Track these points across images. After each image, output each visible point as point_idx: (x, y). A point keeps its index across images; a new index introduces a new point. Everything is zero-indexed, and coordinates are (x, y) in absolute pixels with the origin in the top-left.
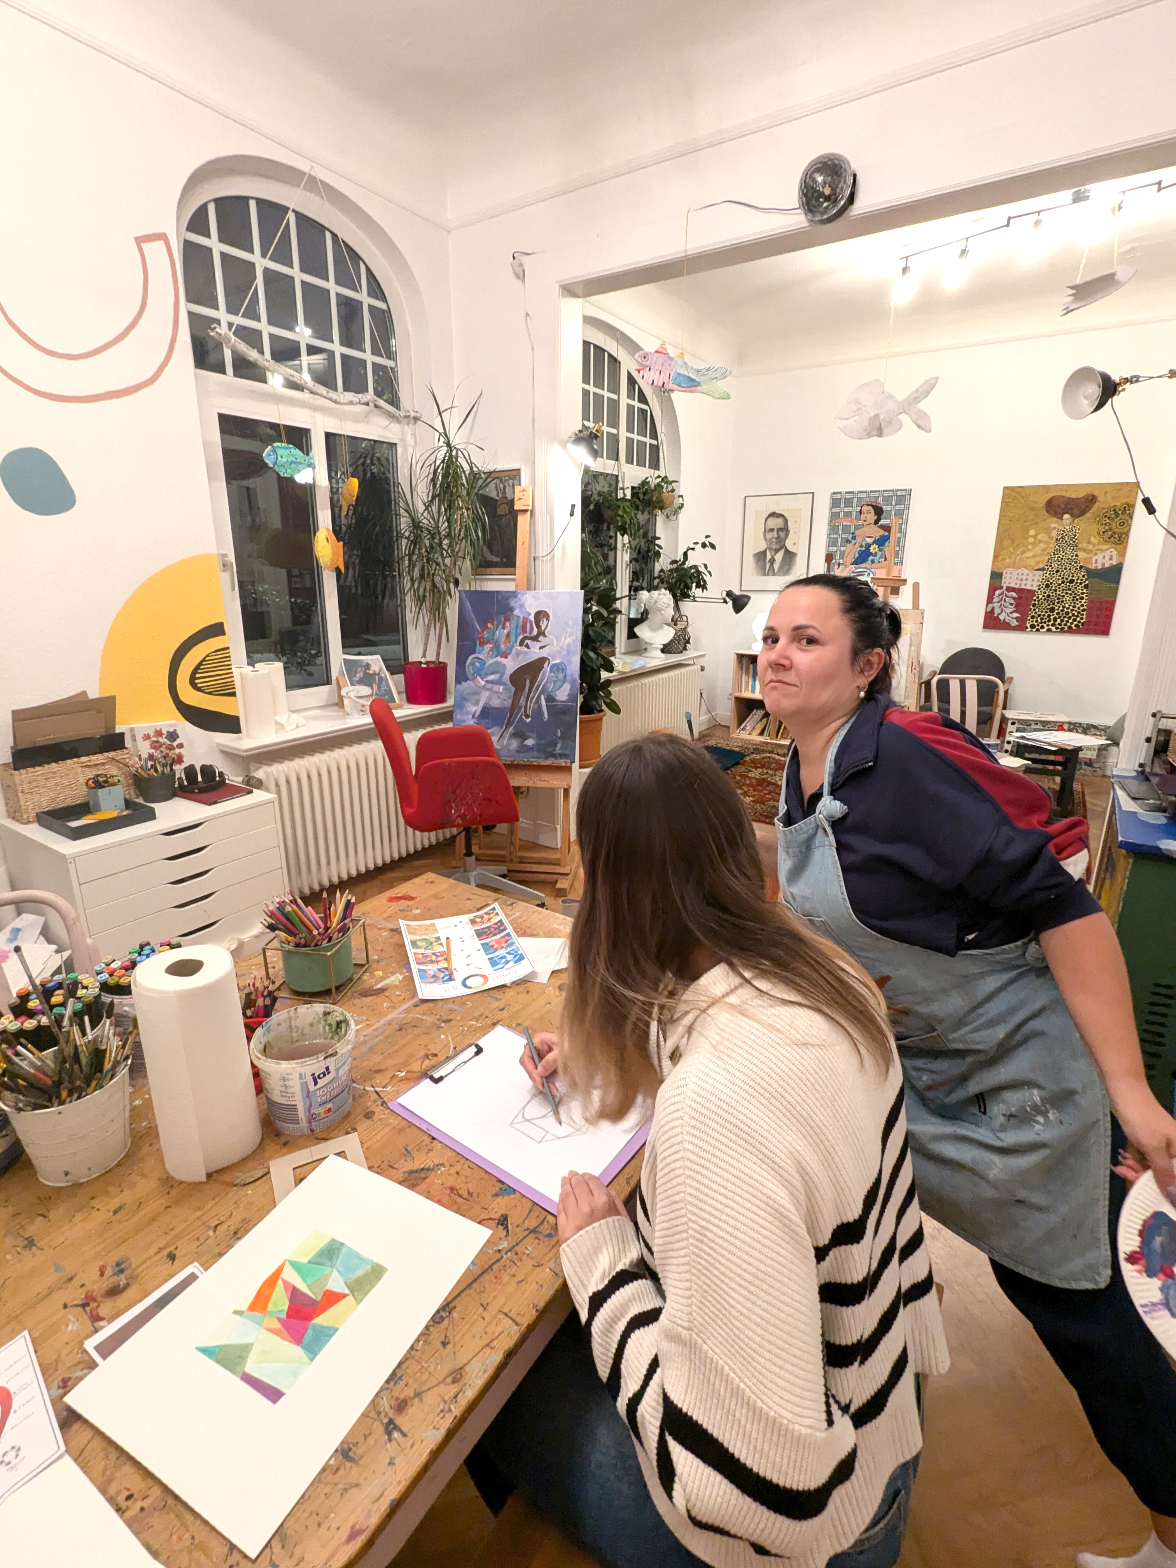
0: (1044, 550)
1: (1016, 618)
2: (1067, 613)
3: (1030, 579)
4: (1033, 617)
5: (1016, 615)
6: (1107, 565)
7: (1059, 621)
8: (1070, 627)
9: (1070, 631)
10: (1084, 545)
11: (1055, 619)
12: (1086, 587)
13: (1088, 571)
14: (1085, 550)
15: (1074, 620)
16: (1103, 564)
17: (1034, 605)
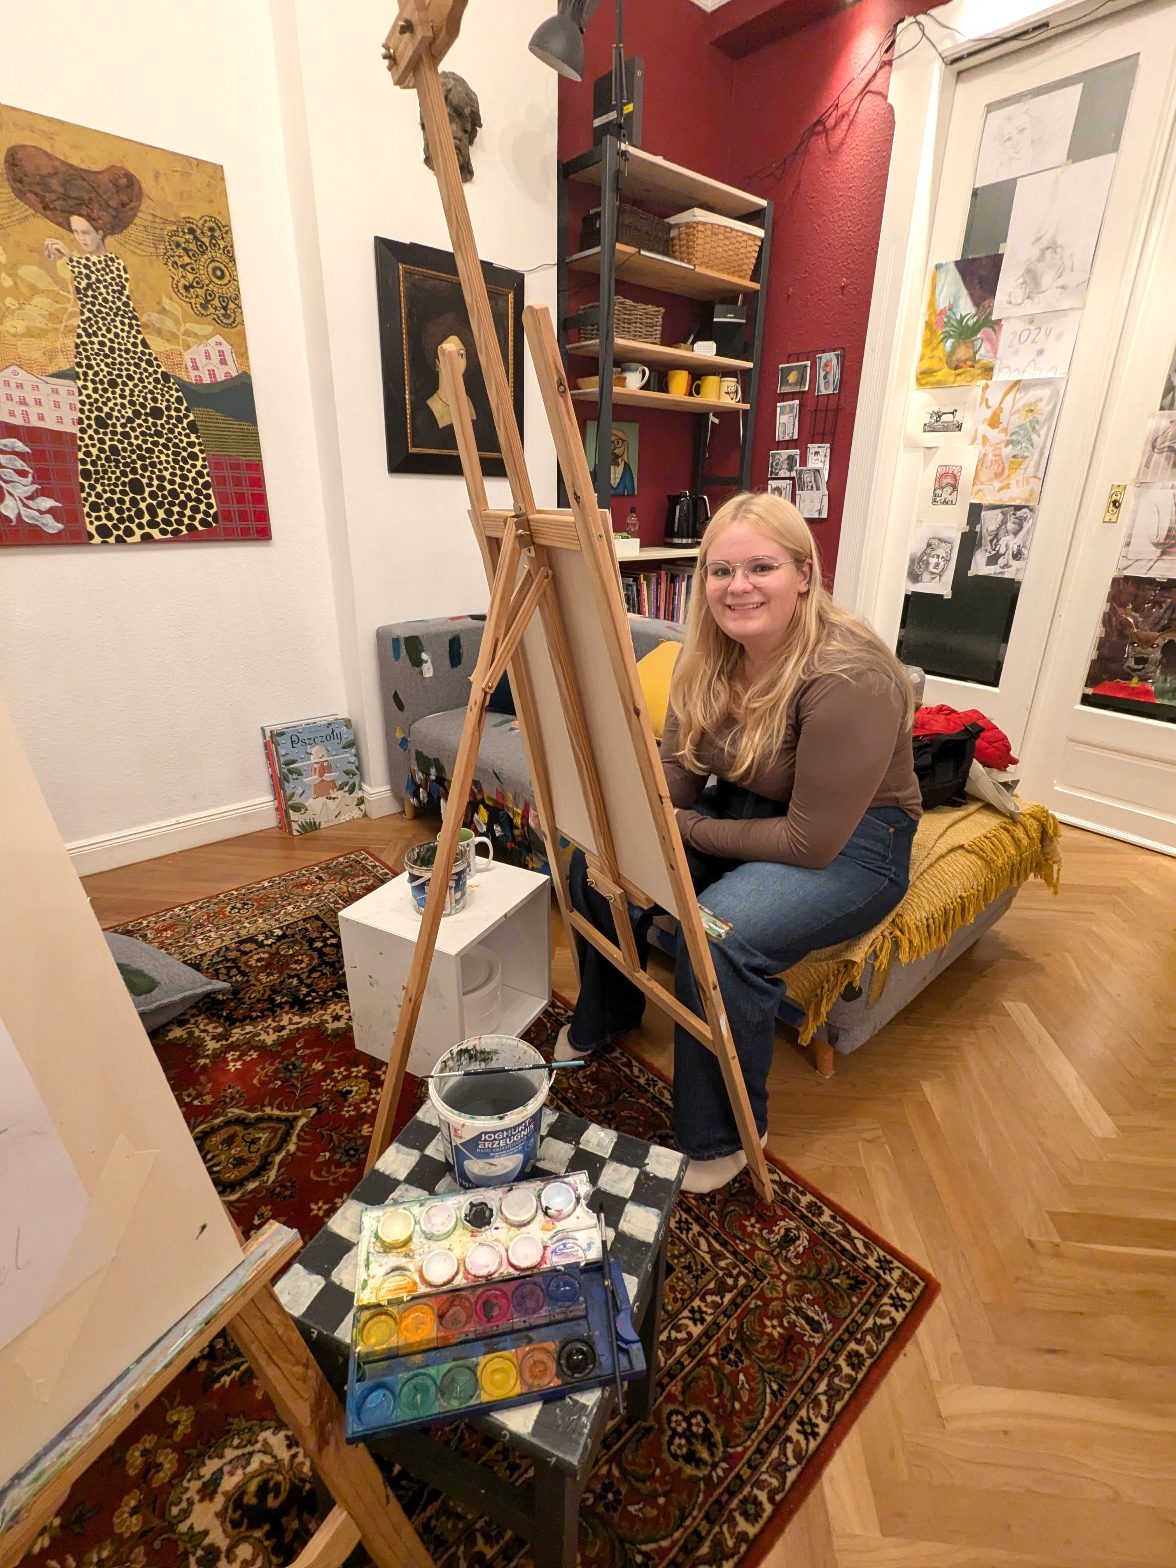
0: (53, 317)
1: (51, 511)
2: (174, 494)
3: (48, 403)
4: (95, 507)
5: (47, 503)
6: (220, 377)
7: (161, 514)
8: (191, 528)
9: (194, 537)
10: (155, 317)
11: (152, 510)
12: (193, 427)
13: (183, 386)
14: (159, 332)
15: (195, 510)
16: (212, 373)
17: (86, 475)
